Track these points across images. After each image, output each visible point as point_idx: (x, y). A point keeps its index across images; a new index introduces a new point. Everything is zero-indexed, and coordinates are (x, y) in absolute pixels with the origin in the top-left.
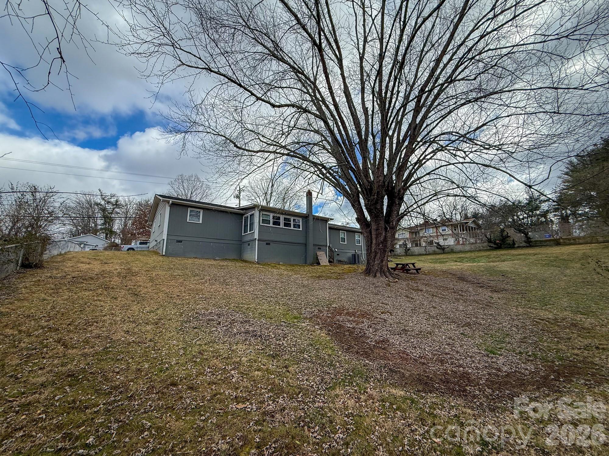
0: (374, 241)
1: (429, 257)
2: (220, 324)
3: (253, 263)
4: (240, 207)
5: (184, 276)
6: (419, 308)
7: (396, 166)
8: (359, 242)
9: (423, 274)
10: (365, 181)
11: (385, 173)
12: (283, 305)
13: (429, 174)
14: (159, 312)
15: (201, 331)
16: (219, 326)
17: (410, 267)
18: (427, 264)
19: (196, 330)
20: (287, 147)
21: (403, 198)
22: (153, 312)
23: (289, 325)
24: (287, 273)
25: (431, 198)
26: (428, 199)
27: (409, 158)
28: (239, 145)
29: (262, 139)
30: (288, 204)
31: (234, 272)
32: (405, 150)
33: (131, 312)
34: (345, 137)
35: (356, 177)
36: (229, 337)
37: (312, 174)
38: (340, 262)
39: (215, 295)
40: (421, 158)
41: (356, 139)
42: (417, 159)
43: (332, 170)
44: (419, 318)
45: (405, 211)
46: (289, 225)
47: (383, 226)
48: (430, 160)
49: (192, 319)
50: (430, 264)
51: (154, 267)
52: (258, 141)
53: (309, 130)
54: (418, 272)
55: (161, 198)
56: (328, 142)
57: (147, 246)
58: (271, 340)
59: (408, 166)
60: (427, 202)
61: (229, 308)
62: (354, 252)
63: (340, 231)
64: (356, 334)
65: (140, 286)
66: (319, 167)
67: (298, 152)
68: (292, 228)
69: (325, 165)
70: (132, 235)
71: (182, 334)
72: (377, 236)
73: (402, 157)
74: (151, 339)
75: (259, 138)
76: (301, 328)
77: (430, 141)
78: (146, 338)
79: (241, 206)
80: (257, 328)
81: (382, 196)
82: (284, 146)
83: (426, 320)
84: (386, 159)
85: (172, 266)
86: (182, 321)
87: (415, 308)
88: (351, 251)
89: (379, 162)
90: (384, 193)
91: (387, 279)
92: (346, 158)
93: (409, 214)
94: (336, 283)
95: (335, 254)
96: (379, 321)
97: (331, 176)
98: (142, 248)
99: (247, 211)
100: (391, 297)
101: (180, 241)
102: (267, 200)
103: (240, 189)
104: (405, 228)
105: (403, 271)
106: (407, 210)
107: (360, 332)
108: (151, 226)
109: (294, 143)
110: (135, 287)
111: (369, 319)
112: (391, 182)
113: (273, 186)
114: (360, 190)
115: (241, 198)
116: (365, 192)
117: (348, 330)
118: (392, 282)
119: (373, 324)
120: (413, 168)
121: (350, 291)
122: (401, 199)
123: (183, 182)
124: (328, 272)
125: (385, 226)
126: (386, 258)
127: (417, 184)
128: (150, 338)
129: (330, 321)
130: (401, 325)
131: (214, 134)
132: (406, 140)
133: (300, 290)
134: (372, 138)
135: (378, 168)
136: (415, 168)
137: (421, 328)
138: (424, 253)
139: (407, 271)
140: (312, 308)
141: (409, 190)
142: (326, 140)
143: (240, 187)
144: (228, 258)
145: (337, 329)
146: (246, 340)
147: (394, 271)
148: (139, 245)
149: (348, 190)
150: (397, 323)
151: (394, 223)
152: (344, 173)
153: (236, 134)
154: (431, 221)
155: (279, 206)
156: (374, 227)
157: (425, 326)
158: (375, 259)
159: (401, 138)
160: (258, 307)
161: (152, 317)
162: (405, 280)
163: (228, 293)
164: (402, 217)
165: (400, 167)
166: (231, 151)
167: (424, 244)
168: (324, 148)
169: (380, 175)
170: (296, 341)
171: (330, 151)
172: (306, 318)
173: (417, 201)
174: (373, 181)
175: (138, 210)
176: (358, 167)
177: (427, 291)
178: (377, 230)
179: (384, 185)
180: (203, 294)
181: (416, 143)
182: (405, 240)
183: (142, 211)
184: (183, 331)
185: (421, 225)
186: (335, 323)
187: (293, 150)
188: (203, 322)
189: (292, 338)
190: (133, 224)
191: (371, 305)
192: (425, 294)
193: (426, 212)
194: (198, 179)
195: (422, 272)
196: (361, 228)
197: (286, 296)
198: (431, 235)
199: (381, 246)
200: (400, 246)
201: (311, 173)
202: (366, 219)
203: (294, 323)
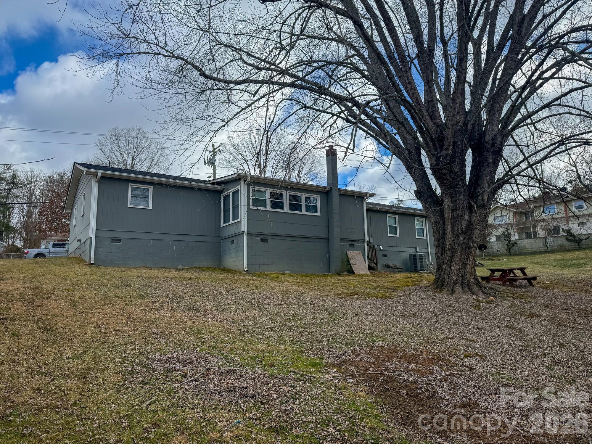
0: (449, 231)
1: (552, 257)
2: (185, 376)
3: (241, 273)
4: (215, 179)
5: (125, 297)
6: (534, 348)
7: (487, 94)
8: (422, 232)
9: (541, 287)
10: (431, 124)
11: (467, 108)
12: (292, 342)
13: (548, 105)
14: (86, 357)
15: (156, 388)
16: (185, 381)
17: (515, 276)
18: (547, 270)
19: (147, 387)
20: (290, 72)
21: (500, 151)
22: (78, 358)
23: (303, 378)
24: (297, 288)
25: (553, 150)
26: (547, 151)
27: (511, 78)
28: (207, 73)
29: (245, 58)
30: (297, 172)
31: (209, 289)
32: (503, 65)
33: (43, 357)
34: (392, 46)
35: (413, 118)
36: (202, 399)
37: (335, 117)
38: (388, 268)
39: (177, 329)
40: (534, 78)
41: (413, 50)
42: (526, 80)
43: (371, 108)
44: (533, 364)
45: (506, 175)
46: (298, 207)
47: (466, 204)
48: (551, 81)
49: (140, 368)
50: (553, 270)
51: (77, 284)
52: (241, 63)
53: (328, 39)
54: (531, 284)
55: (83, 169)
56: (362, 57)
57: (65, 249)
58: (271, 403)
59: (509, 93)
60: (546, 157)
61: (201, 350)
62: (413, 250)
63: (388, 215)
64: (420, 393)
65: (55, 315)
66: (348, 103)
67: (310, 79)
68: (304, 212)
69: (357, 99)
70: (40, 232)
71: (125, 394)
72: (455, 221)
73: (499, 77)
74: (75, 402)
75: (241, 59)
76: (323, 383)
77: (551, 45)
78: (67, 400)
79: (217, 177)
80: (248, 383)
81: (462, 150)
82: (284, 70)
83: (546, 367)
84: (469, 83)
85: (106, 282)
86: (125, 372)
87: (527, 347)
88: (407, 250)
89: (455, 89)
90: (465, 144)
91: (474, 297)
92: (394, 84)
93: (512, 181)
94: (382, 305)
95: (380, 255)
96: (461, 371)
97: (368, 118)
98: (57, 253)
99: (228, 186)
100: (482, 328)
101: (118, 240)
102: (260, 167)
103: (214, 149)
104: (506, 206)
105: (505, 282)
106: (510, 173)
107: (427, 390)
108: (70, 216)
109: (301, 63)
110: (48, 317)
111: (442, 366)
112: (478, 124)
113: (268, 140)
114: (421, 140)
115: (216, 164)
116: (430, 143)
117: (406, 387)
118: (483, 302)
119: (450, 375)
120: (520, 96)
121: (408, 319)
122: (498, 154)
123: (117, 140)
124: (369, 286)
125: (469, 203)
126: (471, 260)
127: (527, 125)
128: (74, 399)
129: (374, 370)
130: (502, 376)
131: (165, 56)
132: (504, 46)
133: (320, 317)
134: (441, 46)
135: (454, 100)
136: (523, 95)
137: (537, 382)
138: (543, 249)
139: (512, 282)
140: (341, 348)
141: (512, 137)
142: (358, 54)
143: (213, 145)
144: (197, 266)
145: (386, 385)
146: (230, 402)
147: (488, 282)
148: (52, 249)
149: (401, 142)
150: (494, 374)
151: (486, 197)
152: (393, 113)
153: (201, 53)
154: (554, 191)
155: (280, 176)
156: (447, 205)
157: (546, 378)
158: (451, 261)
159: (496, 43)
160: (249, 347)
161: (76, 366)
162: (508, 297)
163: (198, 324)
164: (500, 186)
165: (494, 95)
166: (194, 83)
167: (541, 233)
168: (356, 69)
169: (458, 113)
170: (315, 405)
171: (366, 73)
172: (331, 365)
173: (527, 156)
174: (445, 124)
175: (49, 190)
176: (417, 100)
177: (548, 316)
178: (454, 210)
179: (466, 131)
180: (157, 327)
181: (524, 50)
182: (507, 227)
183: (54, 191)
184: (127, 388)
185: (535, 199)
186: (382, 375)
187: (300, 75)
188: (159, 374)
189: (308, 400)
190: (41, 214)
191: (446, 343)
192: (545, 323)
193: (545, 175)
194: (143, 134)
195: (538, 283)
196: (425, 208)
197: (297, 328)
198: (555, 216)
199: (462, 238)
200: (498, 238)
201: (333, 115)
202: (434, 193)
203: (311, 373)
